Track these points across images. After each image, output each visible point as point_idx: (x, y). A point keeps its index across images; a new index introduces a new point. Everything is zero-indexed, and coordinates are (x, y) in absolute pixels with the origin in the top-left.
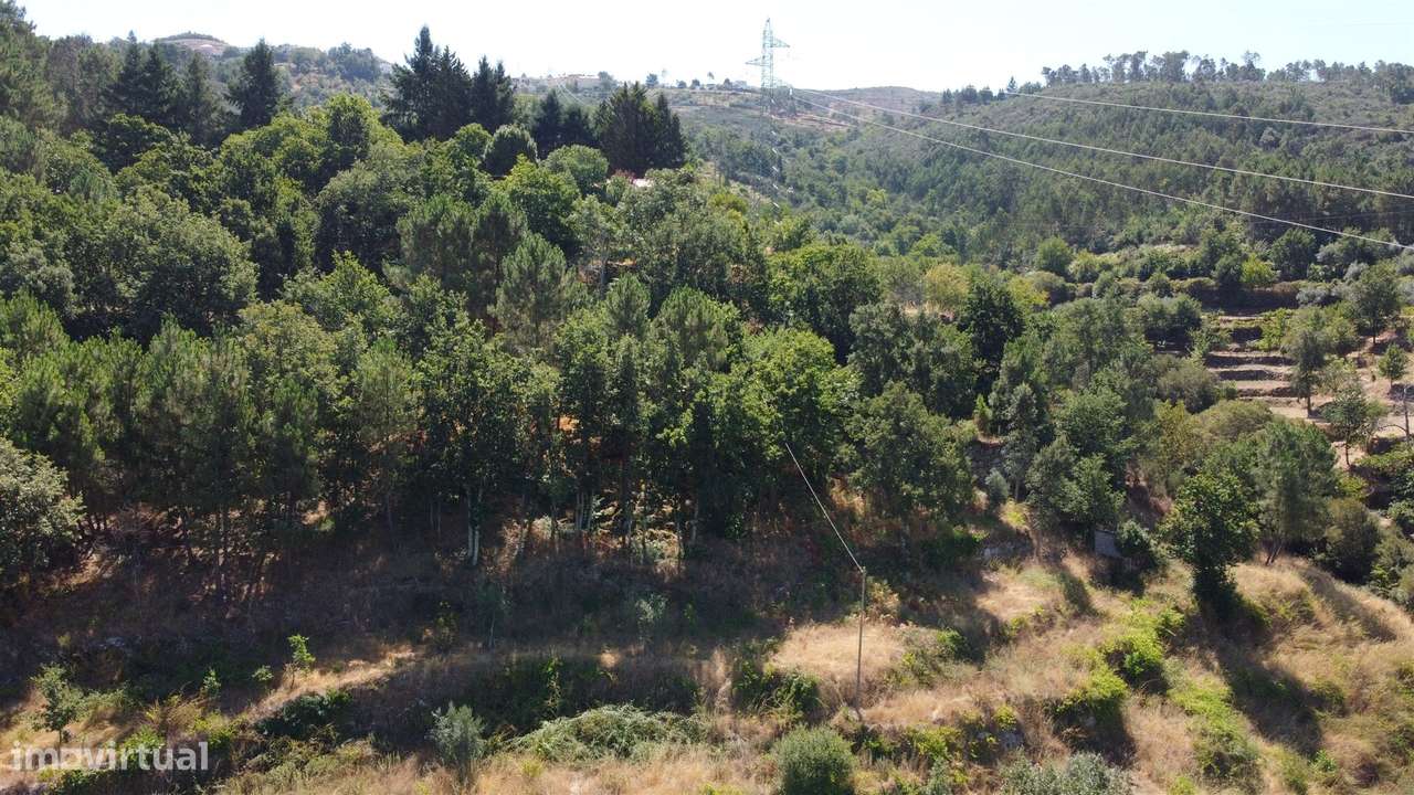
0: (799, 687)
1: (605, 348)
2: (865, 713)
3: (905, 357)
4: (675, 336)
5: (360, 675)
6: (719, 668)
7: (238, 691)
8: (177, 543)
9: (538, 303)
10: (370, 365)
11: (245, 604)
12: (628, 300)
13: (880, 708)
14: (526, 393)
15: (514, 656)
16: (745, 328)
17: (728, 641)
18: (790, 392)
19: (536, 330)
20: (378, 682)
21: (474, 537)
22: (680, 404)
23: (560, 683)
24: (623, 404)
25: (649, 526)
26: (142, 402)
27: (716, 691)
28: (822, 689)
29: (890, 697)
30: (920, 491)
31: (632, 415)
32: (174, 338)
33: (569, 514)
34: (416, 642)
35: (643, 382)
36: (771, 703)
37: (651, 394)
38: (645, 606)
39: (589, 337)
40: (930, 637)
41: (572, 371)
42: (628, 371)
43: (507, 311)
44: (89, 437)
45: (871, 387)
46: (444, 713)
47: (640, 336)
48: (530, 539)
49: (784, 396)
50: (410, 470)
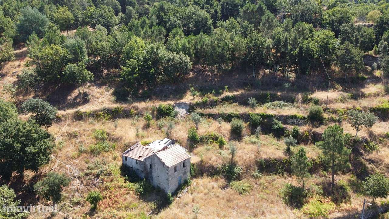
0: (315, 100)
1: (282, 35)
2: (328, 106)
3: (352, 36)
4: (296, 32)
5: (235, 93)
6: (300, 96)
7: (218, 94)
8: (203, 71)
9: (268, 26)
10: (236, 39)
11: (215, 82)
12: (287, 25)
13: (331, 105)
14: (266, 44)
15: (262, 92)
16: (314, 30)
17: (303, 92)
18: (322, 44)
19: (268, 32)
20: (239, 94)
21: (254, 72)
22: (296, 46)
23: (270, 97)
24: (285, 47)
25: (289, 71)
26: (199, 46)
27: (299, 100)
28: (319, 101)
29: (334, 103)
30: (349, 65)
31: (287, 49)
32: (202, 35)
33: (273, 69)
34: (244, 90)
35: (289, 42)
36: (309, 102)
37: (291, 45)
38: (286, 84)
39: (279, 33)
40: (346, 94)
41: (275, 40)
42: (286, 40)
43: (262, 28)
44: (192, 52)
45: (342, 43)
46: (250, 98)
47: (289, 33)
48: (265, 73)
49: (320, 45)
50: (243, 59)
